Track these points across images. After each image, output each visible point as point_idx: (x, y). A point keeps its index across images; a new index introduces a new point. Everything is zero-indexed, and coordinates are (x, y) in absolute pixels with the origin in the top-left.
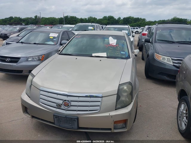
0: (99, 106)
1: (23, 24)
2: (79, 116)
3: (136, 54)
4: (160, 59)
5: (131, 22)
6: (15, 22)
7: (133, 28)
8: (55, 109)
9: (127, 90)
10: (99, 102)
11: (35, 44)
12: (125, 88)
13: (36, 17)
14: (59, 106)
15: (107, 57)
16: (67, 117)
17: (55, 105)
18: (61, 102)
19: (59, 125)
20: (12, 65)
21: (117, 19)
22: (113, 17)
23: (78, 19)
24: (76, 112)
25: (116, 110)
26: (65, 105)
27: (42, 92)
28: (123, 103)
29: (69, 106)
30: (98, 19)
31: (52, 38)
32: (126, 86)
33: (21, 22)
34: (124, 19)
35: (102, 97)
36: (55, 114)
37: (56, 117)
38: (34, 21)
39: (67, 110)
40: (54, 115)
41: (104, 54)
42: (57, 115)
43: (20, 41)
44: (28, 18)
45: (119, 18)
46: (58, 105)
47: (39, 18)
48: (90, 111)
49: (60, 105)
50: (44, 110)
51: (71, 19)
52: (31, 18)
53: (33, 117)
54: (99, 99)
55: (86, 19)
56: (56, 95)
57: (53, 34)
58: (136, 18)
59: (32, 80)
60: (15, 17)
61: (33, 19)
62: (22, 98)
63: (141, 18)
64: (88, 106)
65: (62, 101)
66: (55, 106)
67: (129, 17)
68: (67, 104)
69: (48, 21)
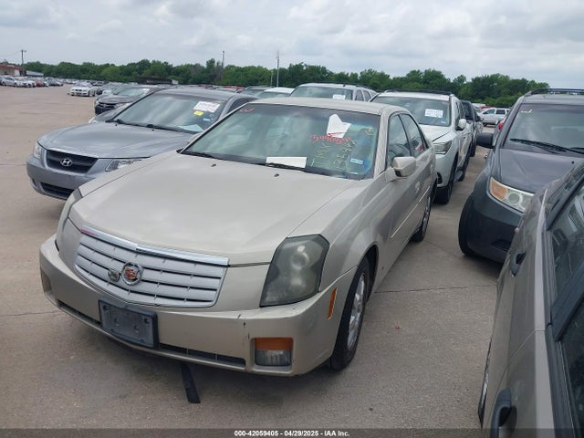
0: (215, 290)
1: (174, 82)
2: (159, 312)
3: (399, 168)
4: (501, 197)
5: (499, 92)
6: (154, 74)
7: (496, 109)
8: (106, 284)
9: (305, 255)
10: (218, 280)
11: (150, 126)
12: (301, 249)
13: (211, 63)
14: (114, 279)
15: (307, 170)
16: (129, 308)
17: (104, 273)
18: (119, 267)
19: (112, 330)
20: (74, 177)
21: (452, 81)
22: (440, 73)
23: (331, 73)
24: (153, 298)
25: (261, 307)
26: (128, 277)
27: (85, 239)
28: (287, 291)
29: (136, 279)
30: (391, 78)
31: (200, 114)
32: (305, 245)
33: (169, 78)
34: (476, 80)
35: (229, 266)
36: (102, 299)
37: (105, 308)
38: (205, 75)
39: (132, 291)
40: (100, 301)
41: (301, 162)
42: (110, 302)
43: (115, 119)
44: (189, 66)
45: (461, 79)
46: (113, 273)
47: (220, 68)
48: (189, 300)
49: (115, 275)
50: (81, 285)
51: (311, 75)
52: (197, 66)
53: (61, 304)
54: (219, 272)
55: (356, 75)
56: (113, 247)
57: (206, 103)
58: (517, 80)
59: (71, 207)
60: (154, 61)
61: (203, 67)
62: (43, 252)
63: (533, 82)
64: (186, 287)
65: (123, 265)
66: (106, 277)
67: (493, 76)
68: (132, 275)
69: (242, 77)
